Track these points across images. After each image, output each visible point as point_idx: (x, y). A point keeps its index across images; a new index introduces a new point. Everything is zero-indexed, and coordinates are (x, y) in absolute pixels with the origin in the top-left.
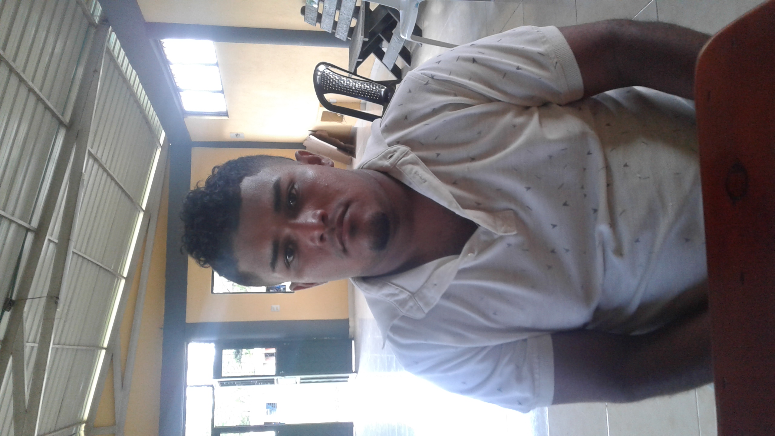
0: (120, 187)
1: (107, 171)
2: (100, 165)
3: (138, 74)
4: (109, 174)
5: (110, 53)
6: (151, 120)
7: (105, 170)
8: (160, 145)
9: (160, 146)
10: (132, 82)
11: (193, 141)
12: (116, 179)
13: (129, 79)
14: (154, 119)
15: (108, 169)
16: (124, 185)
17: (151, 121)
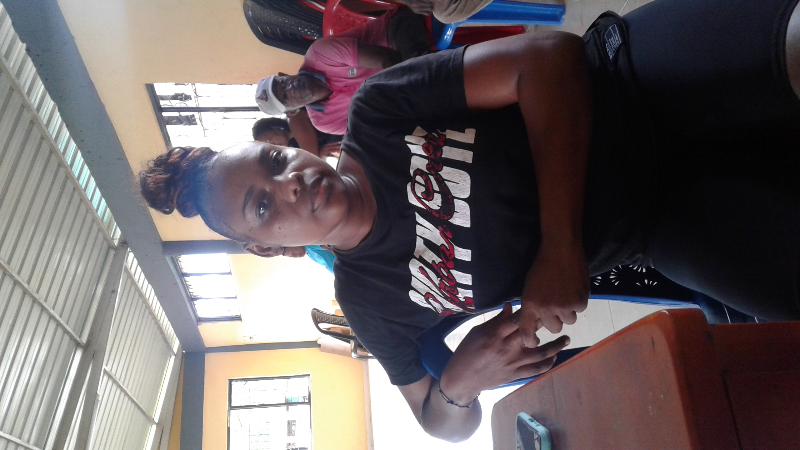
0: (133, 401)
1: (121, 386)
2: (114, 381)
3: (154, 288)
4: (122, 390)
5: (127, 271)
6: (165, 329)
7: (119, 386)
8: (174, 353)
9: (174, 355)
10: (147, 296)
11: (206, 347)
12: (130, 394)
13: (144, 293)
14: (168, 328)
15: (121, 385)
16: (137, 399)
17: (165, 332)
